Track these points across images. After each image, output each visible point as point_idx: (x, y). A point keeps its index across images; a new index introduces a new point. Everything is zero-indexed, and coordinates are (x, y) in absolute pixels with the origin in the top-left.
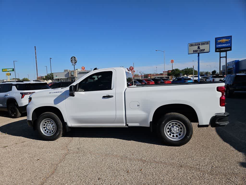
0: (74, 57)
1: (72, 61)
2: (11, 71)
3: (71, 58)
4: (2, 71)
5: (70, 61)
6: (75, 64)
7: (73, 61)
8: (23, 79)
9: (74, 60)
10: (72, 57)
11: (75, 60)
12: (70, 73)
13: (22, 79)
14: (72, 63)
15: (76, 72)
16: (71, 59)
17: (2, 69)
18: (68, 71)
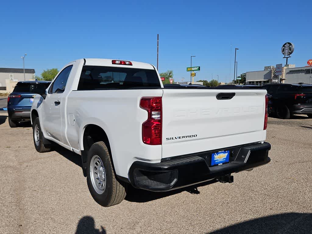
0: (289, 43)
1: (283, 50)
2: (196, 70)
3: (284, 46)
4: (187, 71)
5: (281, 51)
6: (289, 56)
7: (286, 51)
8: (212, 81)
9: (288, 49)
10: (286, 44)
11: (290, 49)
12: (273, 72)
13: (210, 82)
14: (283, 54)
15: (284, 70)
16: (283, 48)
17: (187, 68)
18: (270, 68)
